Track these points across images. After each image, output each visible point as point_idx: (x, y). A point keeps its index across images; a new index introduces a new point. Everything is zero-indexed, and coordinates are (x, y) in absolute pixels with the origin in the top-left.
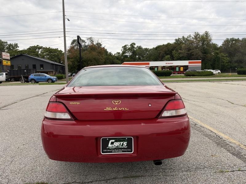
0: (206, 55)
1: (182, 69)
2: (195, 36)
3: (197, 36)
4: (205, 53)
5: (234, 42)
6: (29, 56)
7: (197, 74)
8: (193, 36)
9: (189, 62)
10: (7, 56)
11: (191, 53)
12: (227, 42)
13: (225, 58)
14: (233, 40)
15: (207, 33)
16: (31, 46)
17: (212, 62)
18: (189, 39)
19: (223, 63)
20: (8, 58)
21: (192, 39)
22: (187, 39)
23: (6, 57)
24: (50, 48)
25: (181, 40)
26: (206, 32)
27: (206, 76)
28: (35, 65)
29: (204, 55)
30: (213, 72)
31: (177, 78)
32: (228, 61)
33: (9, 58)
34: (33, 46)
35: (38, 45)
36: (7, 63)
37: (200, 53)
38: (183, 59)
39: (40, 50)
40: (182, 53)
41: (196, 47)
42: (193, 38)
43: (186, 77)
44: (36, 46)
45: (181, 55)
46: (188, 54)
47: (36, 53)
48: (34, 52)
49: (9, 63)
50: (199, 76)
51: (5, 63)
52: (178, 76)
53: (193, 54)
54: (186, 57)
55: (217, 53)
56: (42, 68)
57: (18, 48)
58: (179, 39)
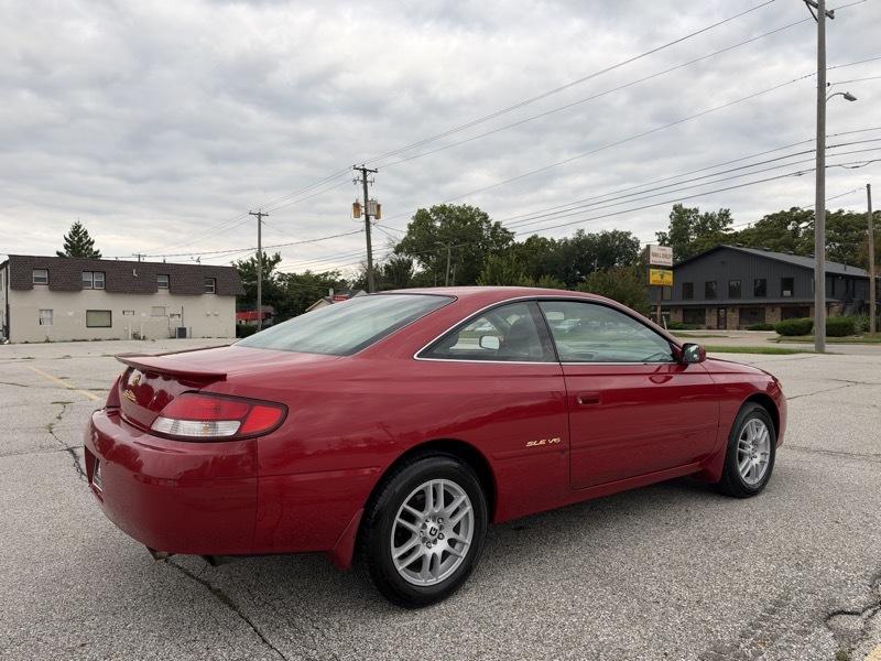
6: (747, 253)
10: (665, 256)
16: (770, 214)
20: (666, 260)
23: (662, 259)
24: (841, 211)
28: (764, 282)
33: (670, 262)
34: (778, 212)
35: (794, 209)
36: (662, 277)
39: (804, 224)
44: (787, 210)
47: (783, 238)
48: (779, 235)
49: (668, 278)
51: (655, 277)
56: (787, 293)
57: (729, 226)
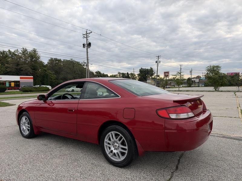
0: (35, 71)
1: (13, 85)
2: (23, 52)
3: (25, 51)
4: (34, 69)
5: (57, 62)
7: (34, 90)
8: (21, 51)
9: (20, 77)
11: (20, 68)
12: (52, 61)
13: (52, 75)
14: (56, 60)
15: (35, 51)
17: (41, 78)
18: (16, 53)
19: (51, 79)
21: (20, 55)
22: (13, 53)
25: (7, 53)
26: (34, 49)
27: (43, 92)
29: (33, 71)
30: (49, 88)
31: (15, 94)
32: (55, 78)
37: (30, 69)
38: (11, 74)
40: (9, 67)
41: (25, 63)
42: (20, 53)
43: (24, 92)
45: (8, 70)
46: (17, 69)
50: (36, 91)
52: (14, 92)
53: (22, 69)
54: (14, 72)
55: (45, 70)
58: (4, 52)
